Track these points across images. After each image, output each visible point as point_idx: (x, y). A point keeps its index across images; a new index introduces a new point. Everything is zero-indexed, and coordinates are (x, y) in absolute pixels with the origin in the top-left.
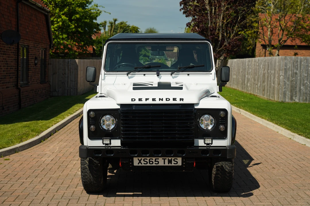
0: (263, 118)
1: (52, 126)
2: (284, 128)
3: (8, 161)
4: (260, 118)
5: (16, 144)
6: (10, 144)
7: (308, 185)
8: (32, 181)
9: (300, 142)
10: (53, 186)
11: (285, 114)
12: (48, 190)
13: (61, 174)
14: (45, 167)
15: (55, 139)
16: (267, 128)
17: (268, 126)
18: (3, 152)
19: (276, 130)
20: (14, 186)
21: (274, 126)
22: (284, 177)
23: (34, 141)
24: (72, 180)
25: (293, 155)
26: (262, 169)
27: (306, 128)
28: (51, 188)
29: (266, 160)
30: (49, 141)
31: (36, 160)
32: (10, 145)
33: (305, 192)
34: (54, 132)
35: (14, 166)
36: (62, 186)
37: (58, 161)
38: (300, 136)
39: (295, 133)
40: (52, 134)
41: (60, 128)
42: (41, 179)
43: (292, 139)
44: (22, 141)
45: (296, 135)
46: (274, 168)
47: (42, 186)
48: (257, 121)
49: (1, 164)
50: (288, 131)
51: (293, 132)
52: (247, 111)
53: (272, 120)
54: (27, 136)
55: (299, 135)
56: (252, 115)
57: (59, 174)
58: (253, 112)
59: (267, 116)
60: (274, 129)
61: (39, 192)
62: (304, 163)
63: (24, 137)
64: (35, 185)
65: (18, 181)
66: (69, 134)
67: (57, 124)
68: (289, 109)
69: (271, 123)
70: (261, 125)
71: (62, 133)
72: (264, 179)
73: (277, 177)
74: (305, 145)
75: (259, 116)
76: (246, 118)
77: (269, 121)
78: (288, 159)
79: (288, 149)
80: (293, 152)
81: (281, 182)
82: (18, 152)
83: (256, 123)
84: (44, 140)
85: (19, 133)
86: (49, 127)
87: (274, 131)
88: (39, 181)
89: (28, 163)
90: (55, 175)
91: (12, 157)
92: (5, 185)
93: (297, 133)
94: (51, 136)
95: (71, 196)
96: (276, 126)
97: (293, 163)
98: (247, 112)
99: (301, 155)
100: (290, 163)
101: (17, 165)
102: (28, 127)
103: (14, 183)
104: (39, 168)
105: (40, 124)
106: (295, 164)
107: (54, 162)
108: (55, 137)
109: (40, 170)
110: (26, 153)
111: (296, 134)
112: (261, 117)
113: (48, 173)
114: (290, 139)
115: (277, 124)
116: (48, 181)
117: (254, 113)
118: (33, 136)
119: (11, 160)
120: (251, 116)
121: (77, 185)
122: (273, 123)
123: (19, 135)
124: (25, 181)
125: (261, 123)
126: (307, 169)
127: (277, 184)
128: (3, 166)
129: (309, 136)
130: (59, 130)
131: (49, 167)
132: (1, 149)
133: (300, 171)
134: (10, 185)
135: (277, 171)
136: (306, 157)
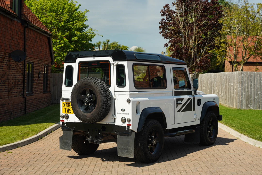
1: (49, 127)
2: (234, 129)
3: (11, 154)
5: (18, 141)
7: (241, 173)
8: (27, 169)
9: (244, 141)
10: (43, 172)
11: (238, 119)
13: (51, 164)
14: (39, 159)
18: (7, 147)
19: (228, 132)
20: (13, 172)
21: (227, 128)
22: (224, 167)
23: (32, 139)
24: (58, 168)
25: (236, 150)
26: (208, 161)
27: (251, 130)
28: (41, 174)
29: (214, 154)
30: (45, 139)
31: (33, 153)
32: (13, 142)
34: (50, 132)
35: (15, 157)
36: (50, 172)
37: (50, 154)
38: (245, 136)
39: (242, 133)
40: (48, 133)
41: (55, 129)
42: (34, 167)
43: (239, 138)
44: (23, 139)
45: (242, 135)
46: (218, 160)
47: (34, 172)
49: (5, 156)
50: (237, 132)
51: (241, 133)
54: (28, 134)
55: (245, 135)
57: (49, 164)
60: (227, 131)
62: (243, 157)
63: (25, 136)
64: (29, 171)
65: (16, 169)
68: (243, 115)
71: (56, 133)
72: (208, 168)
73: (219, 167)
74: (248, 143)
77: (224, 124)
78: (231, 154)
80: (237, 148)
81: (220, 170)
82: (19, 147)
84: (41, 138)
85: (21, 133)
86: (46, 128)
87: (226, 132)
89: (26, 155)
90: (45, 164)
91: (14, 151)
92: (6, 171)
93: (243, 133)
94: (47, 135)
96: (229, 128)
97: (234, 156)
99: (242, 151)
100: (232, 156)
101: (17, 157)
102: (29, 128)
103: (13, 170)
104: (34, 159)
105: (39, 126)
106: (235, 157)
107: (46, 155)
108: (50, 136)
109: (35, 161)
110: (25, 148)
111: (242, 134)
113: (41, 163)
115: (229, 126)
116: (40, 169)
118: (32, 135)
119: (13, 153)
121: (61, 172)
123: (22, 134)
124: (22, 168)
126: (244, 161)
127: (216, 172)
128: (6, 157)
129: (251, 136)
130: (54, 131)
131: (42, 158)
132: (5, 144)
133: (238, 163)
134: (10, 171)
135: (220, 162)
136: (246, 152)
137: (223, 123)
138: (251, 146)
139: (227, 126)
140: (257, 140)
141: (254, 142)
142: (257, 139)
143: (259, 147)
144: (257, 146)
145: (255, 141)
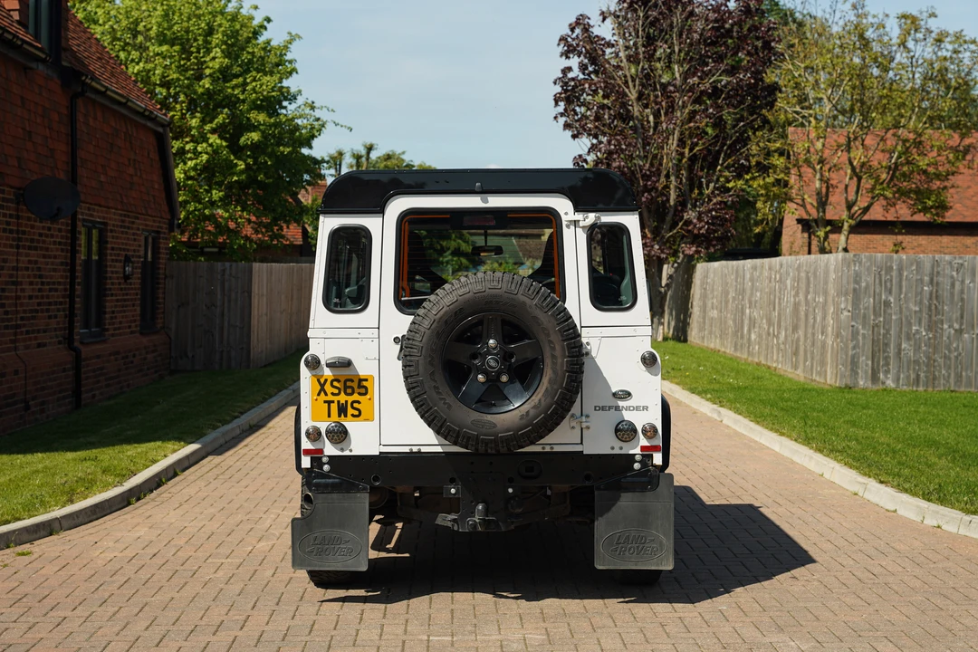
0: (782, 434)
1: (165, 456)
2: (839, 461)
3: (27, 559)
4: (774, 435)
5: (53, 511)
6: (37, 510)
7: (885, 625)
8: (90, 615)
9: (881, 504)
10: (150, 629)
11: (847, 422)
12: (133, 639)
13: (177, 595)
14: (132, 576)
15: (170, 495)
16: (793, 462)
17: (796, 459)
18: (14, 531)
19: (818, 470)
20: (36, 628)
21: (811, 458)
22: (819, 604)
23: (106, 500)
24: (207, 610)
25: (856, 540)
26: (760, 579)
27: (903, 464)
28: (142, 634)
30: (153, 500)
31: (109, 555)
32: (36, 513)
33: (874, 644)
34: (171, 474)
35: (43, 572)
36: (175, 628)
37: (172, 558)
38: (882, 486)
39: (870, 477)
40: (164, 480)
41: (186, 464)
42: (116, 609)
43: (861, 494)
44: (71, 501)
45: (873, 484)
46: (794, 577)
47: (116, 629)
48: (768, 445)
49: (5, 566)
50: (851, 470)
51: (865, 474)
52: (740, 414)
53: (807, 441)
54: (89, 485)
55: (881, 482)
56: (753, 425)
57: (169, 596)
58: (755, 416)
59: (795, 427)
60: (812, 466)
61: (106, 647)
62: (884, 564)
63: (78, 491)
64: (97, 625)
65: (48, 615)
66: (211, 480)
67: (180, 451)
68: (864, 408)
69: (804, 450)
70: (776, 454)
71: (192, 478)
72: (761, 610)
73: (801, 604)
74: (896, 511)
75: (771, 430)
76: (736, 433)
77: (800, 443)
78: (839, 552)
79: (844, 524)
80: (857, 532)
81: (810, 616)
82: (57, 533)
83: (762, 447)
84: (138, 499)
85: (65, 479)
86: (154, 462)
87: (810, 472)
88: (110, 614)
89: (85, 563)
90: (158, 597)
91: (40, 546)
92: (12, 625)
93: (875, 476)
94: (159, 486)
96: (818, 456)
97: (852, 562)
98: (740, 417)
99: (880, 541)
100: (844, 563)
101: (50, 570)
102: (92, 460)
103: (38, 620)
104: (115, 578)
105: (129, 453)
106: (858, 565)
107: (158, 561)
108: (171, 490)
109: (118, 585)
110: (81, 534)
111: (870, 479)
112: (777, 431)
113: (140, 592)
114: (856, 494)
115: (821, 451)
116: (136, 615)
117: (759, 418)
118: (106, 487)
119: (36, 556)
120: (751, 428)
121: (219, 626)
122: (812, 448)
123: (66, 482)
124: (68, 613)
125: (777, 448)
126: (891, 579)
127: (796, 623)
128: (8, 572)
129: (907, 486)
130: (184, 470)
131: (144, 575)
132: (7, 522)
133: (870, 586)
134: (26, 626)
135: (804, 586)
136: (893, 545)
137: (796, 440)
138: (907, 523)
139: (812, 451)
140: (929, 500)
141: (918, 507)
142: (927, 497)
143: (939, 527)
144: (931, 522)
145: (924, 504)
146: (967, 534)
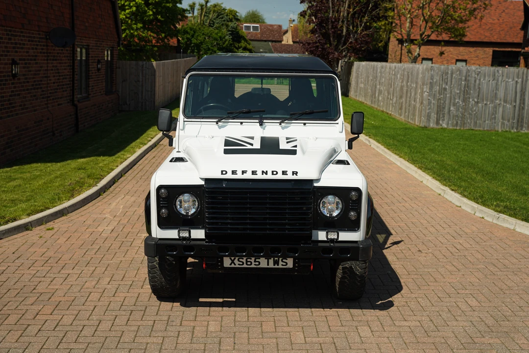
0: (401, 157)
1: (117, 166)
2: (431, 176)
3: (52, 232)
4: (397, 157)
5: (64, 203)
6: (56, 202)
7: (469, 285)
8: (81, 273)
9: (453, 202)
10: (110, 283)
11: (429, 150)
12: (102, 291)
13: (123, 259)
14: (102, 245)
15: (119, 189)
16: (407, 173)
17: (408, 171)
18: (45, 216)
19: (420, 179)
20: (54, 282)
21: (416, 171)
22: (435, 270)
23: (90, 196)
24: (138, 270)
25: (445, 226)
26: (404, 252)
28: (106, 287)
29: (409, 235)
30: (111, 192)
31: (90, 230)
32: (56, 205)
33: (466, 299)
34: (120, 176)
35: (59, 242)
36: (123, 283)
37: (121, 233)
38: (453, 193)
39: (446, 186)
40: (116, 180)
41: (127, 170)
42: (94, 268)
43: (442, 195)
44: (73, 196)
46: (420, 251)
47: (94, 283)
48: (393, 161)
49: (41, 237)
50: (436, 181)
51: (444, 185)
52: (379, 143)
53: (413, 162)
54: (81, 185)
55: (452, 190)
56: (386, 150)
57: (120, 259)
58: (387, 145)
59: (406, 153)
60: (416, 176)
61: (89, 296)
62: (461, 242)
63: (76, 189)
64: (84, 280)
65: (61, 273)
66: (139, 180)
67: (124, 163)
68: (436, 141)
69: (412, 167)
70: (399, 167)
71: (130, 178)
72: (408, 274)
73: (426, 270)
74: (460, 207)
75: (395, 154)
76: (378, 153)
77: (410, 163)
78: (438, 233)
79: (438, 215)
80: (445, 220)
81: (431, 278)
82: (66, 215)
83: (392, 163)
84: (104, 192)
85: (70, 182)
86: (113, 170)
87: (416, 180)
88: (91, 272)
89: (79, 235)
90: (114, 260)
91: (58, 224)
92: (43, 279)
93: (449, 186)
94: (114, 183)
95: (135, 305)
96: (420, 171)
97: (446, 241)
98: (379, 145)
99: (456, 226)
100: (442, 241)
101: (62, 240)
102: (83, 169)
103: (56, 276)
104: (94, 246)
105: (101, 165)
106: (449, 243)
107: (114, 234)
108: (120, 186)
109: (94, 251)
110: (78, 216)
111: (447, 188)
112: (398, 155)
113: (106, 256)
114: (440, 195)
115: (421, 169)
116: (104, 273)
117: (388, 146)
118: (90, 186)
119: (56, 230)
120: (385, 152)
122: (416, 166)
123: (71, 183)
124: (71, 272)
125: (399, 164)
126: (466, 253)
127: (426, 283)
128: (42, 241)
129: (466, 194)
130: (125, 174)
131: (107, 245)
132: (42, 211)
133: (457, 257)
134: (50, 280)
135: (425, 257)
136: (463, 229)
137: (408, 161)
138: (467, 215)
139: (416, 168)
140: (478, 203)
141: (472, 206)
142: (475, 200)
143: (483, 218)
144: (478, 214)
145: (475, 205)
146: (497, 223)
